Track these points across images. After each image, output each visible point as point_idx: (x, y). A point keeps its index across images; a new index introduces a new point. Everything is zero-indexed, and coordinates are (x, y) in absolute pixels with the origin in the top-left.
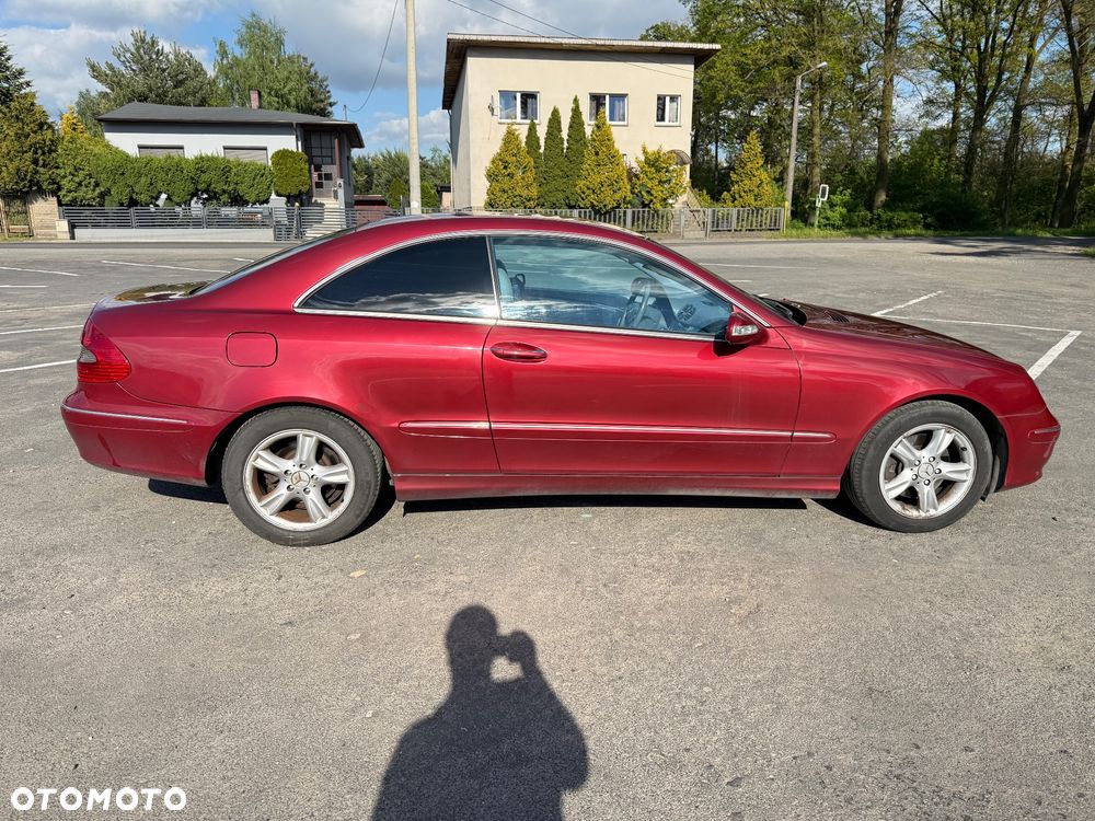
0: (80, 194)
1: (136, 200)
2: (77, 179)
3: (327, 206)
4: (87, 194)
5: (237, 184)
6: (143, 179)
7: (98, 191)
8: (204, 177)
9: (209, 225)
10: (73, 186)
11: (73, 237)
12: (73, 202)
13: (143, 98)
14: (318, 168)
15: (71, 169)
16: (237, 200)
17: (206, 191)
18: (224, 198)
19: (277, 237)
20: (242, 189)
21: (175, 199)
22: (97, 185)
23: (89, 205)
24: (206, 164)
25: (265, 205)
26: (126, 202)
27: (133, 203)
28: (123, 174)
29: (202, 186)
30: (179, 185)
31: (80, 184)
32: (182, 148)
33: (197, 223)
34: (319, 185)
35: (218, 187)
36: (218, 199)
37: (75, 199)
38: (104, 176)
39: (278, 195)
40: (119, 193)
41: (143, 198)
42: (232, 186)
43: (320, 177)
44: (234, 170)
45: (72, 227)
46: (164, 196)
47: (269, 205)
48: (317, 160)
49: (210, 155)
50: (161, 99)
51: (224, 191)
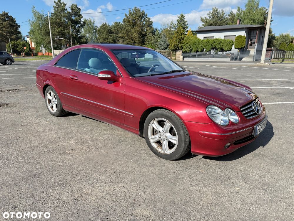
0: (187, 50)
1: (198, 51)
2: (186, 46)
3: (251, 51)
4: (188, 49)
5: (223, 46)
6: (200, 45)
7: (190, 49)
8: (215, 44)
9: (214, 57)
10: (185, 47)
11: (183, 60)
12: (185, 52)
13: (211, 25)
14: (251, 40)
15: (185, 44)
16: (222, 50)
17: (215, 48)
18: (219, 50)
19: (231, 60)
20: (224, 47)
21: (207, 50)
22: (190, 47)
23: (188, 52)
24: (216, 41)
25: (230, 51)
26: (196, 51)
27: (197, 51)
28: (196, 44)
29: (214, 47)
30: (209, 46)
31: (187, 47)
32: (214, 37)
33: (211, 56)
34: (251, 45)
35: (218, 47)
36: (217, 50)
37: (185, 51)
38: (192, 45)
39: (235, 48)
40: (194, 49)
41: (200, 50)
42: (221, 46)
43: (251, 43)
44: (223, 42)
45: (184, 57)
46: (205, 50)
47: (231, 51)
48: (252, 38)
49: (217, 38)
50: (215, 25)
51: (219, 48)
